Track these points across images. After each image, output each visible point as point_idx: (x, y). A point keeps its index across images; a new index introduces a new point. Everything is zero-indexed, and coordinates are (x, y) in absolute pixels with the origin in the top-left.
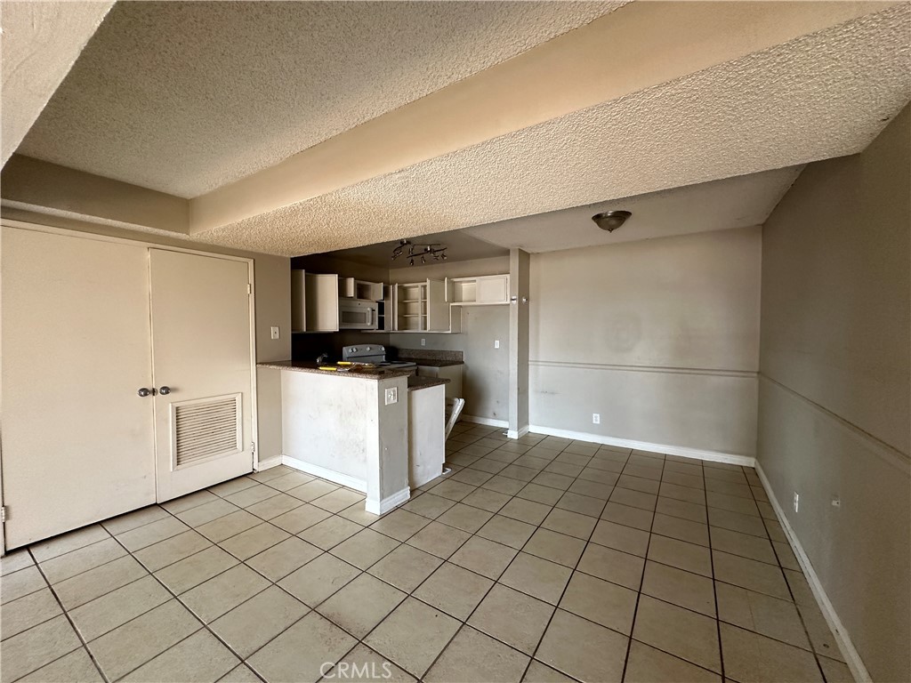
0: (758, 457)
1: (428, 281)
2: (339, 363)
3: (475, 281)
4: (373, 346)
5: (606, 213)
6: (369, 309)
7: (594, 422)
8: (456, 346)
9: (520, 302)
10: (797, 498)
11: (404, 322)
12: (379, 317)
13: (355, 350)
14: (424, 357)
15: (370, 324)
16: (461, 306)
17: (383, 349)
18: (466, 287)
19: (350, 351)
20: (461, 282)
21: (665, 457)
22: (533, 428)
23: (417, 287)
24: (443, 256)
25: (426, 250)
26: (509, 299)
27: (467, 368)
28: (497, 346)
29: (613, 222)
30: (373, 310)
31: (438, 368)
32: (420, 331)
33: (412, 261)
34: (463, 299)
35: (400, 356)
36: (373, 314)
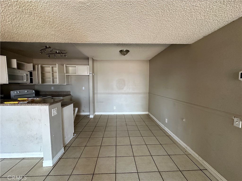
0: (149, 111)
1: (57, 65)
2: (19, 99)
3: (76, 67)
4: (28, 90)
5: (124, 50)
6: (25, 74)
7: (114, 109)
8: (68, 89)
9: (93, 75)
10: (167, 120)
11: (43, 81)
12: (30, 78)
13: (18, 92)
14: (53, 94)
15: (26, 80)
16: (69, 75)
17: (34, 91)
18: (71, 69)
19: (16, 93)
20: (69, 67)
21: (132, 115)
22: (97, 113)
23: (50, 67)
24: (65, 56)
25: (56, 52)
26: (89, 73)
27: (72, 96)
28: (84, 89)
29: (125, 53)
30: (27, 75)
31: (62, 97)
32: (52, 84)
33: (49, 56)
34: (70, 73)
35: (41, 94)
36: (27, 77)
